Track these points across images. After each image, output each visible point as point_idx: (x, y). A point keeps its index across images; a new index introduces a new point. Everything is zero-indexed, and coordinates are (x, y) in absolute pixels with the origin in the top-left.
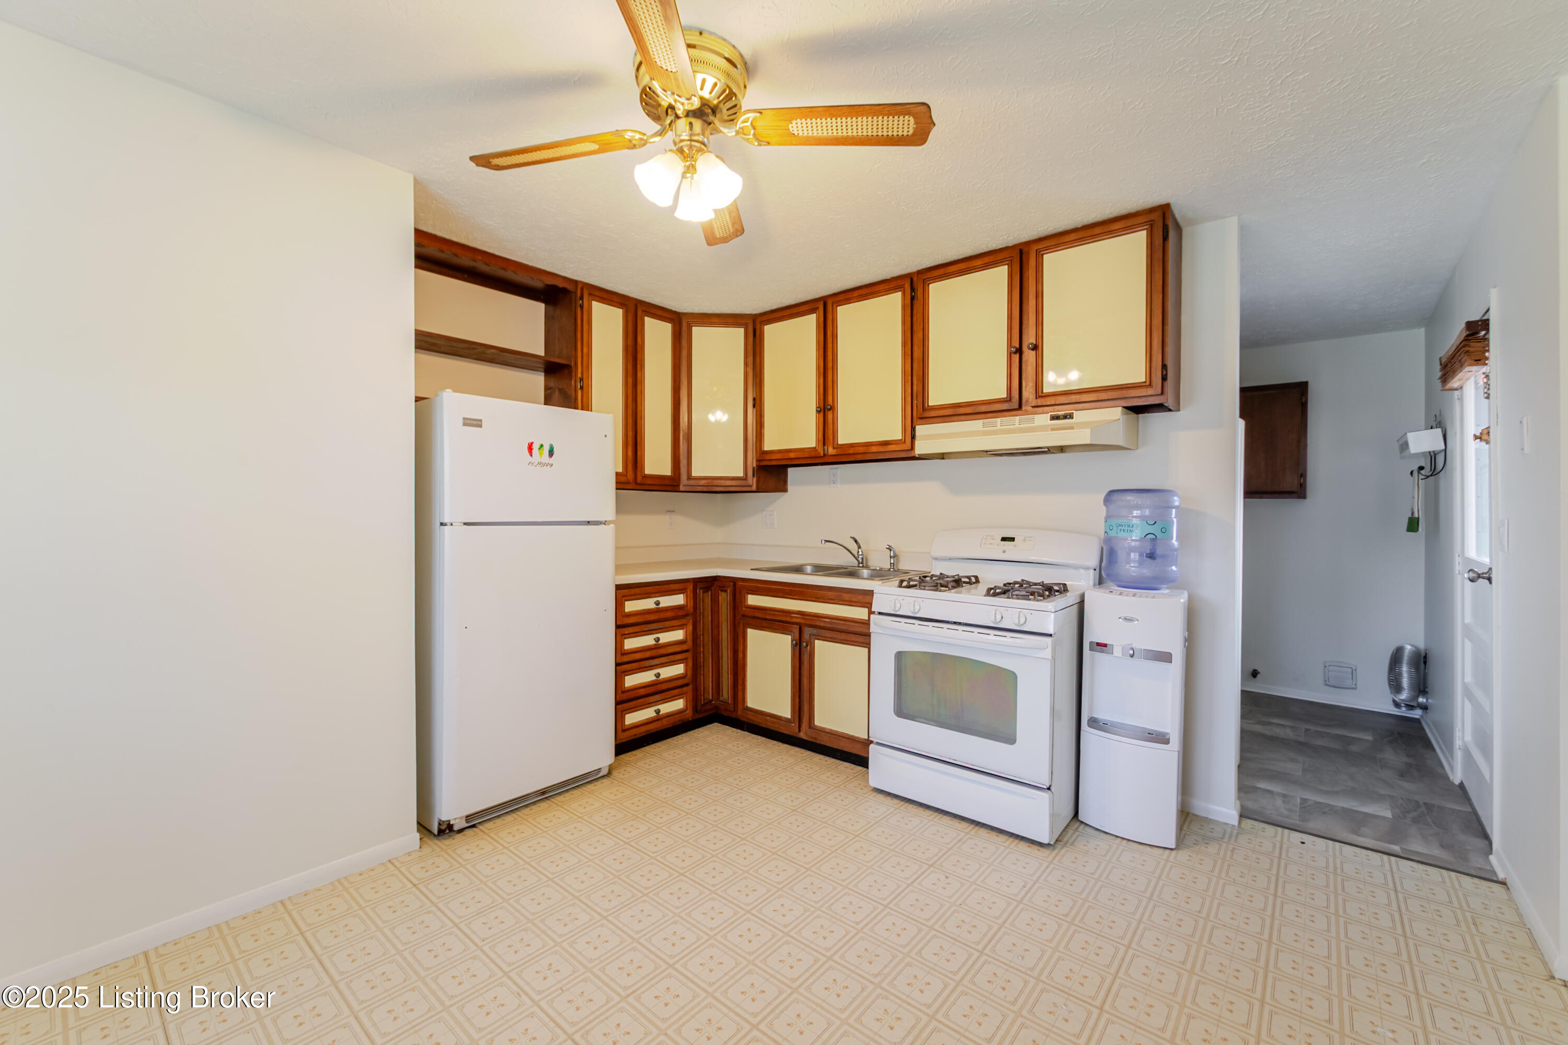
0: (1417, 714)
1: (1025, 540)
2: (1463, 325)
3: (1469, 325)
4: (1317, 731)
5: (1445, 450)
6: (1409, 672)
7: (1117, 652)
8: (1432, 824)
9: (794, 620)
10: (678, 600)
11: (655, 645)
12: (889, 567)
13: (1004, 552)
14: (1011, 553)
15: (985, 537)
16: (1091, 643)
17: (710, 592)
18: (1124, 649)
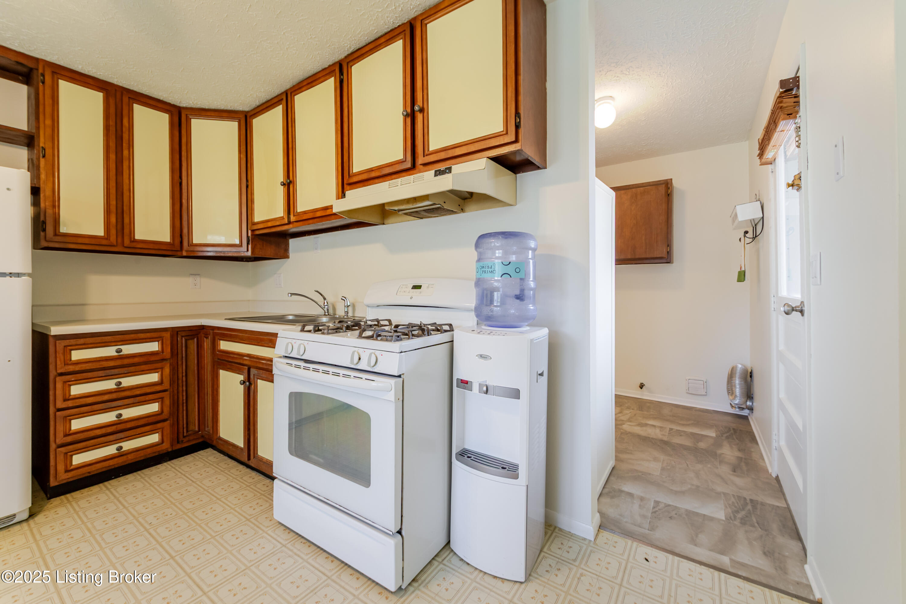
0: (746, 412)
1: (428, 287)
2: (777, 85)
3: (783, 83)
4: (677, 430)
5: (763, 217)
6: (740, 384)
7: (476, 387)
8: (756, 524)
9: (245, 362)
10: (154, 347)
11: (117, 388)
12: (344, 315)
13: (411, 298)
14: (418, 298)
15: (402, 285)
16: (457, 379)
17: (195, 339)
18: (480, 385)
